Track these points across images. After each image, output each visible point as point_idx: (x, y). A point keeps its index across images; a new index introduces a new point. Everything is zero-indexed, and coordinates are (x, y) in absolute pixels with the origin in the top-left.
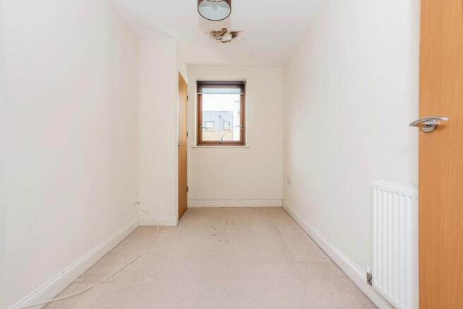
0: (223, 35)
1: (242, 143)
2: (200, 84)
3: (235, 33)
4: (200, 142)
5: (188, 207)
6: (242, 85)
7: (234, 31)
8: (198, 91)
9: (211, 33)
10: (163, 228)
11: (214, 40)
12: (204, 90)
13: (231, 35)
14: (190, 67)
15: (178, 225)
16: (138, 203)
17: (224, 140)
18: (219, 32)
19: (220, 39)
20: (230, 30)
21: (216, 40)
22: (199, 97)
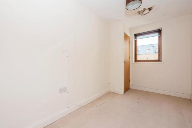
0: (144, 12)
1: (159, 60)
2: (136, 35)
3: (151, 8)
4: (136, 61)
5: (130, 88)
6: (159, 31)
7: (149, 7)
8: (135, 39)
9: (137, 13)
10: (117, 94)
11: (140, 15)
12: (138, 37)
13: (149, 10)
14: (131, 29)
15: (124, 94)
16: (110, 83)
17: (148, 59)
18: (142, 11)
19: (143, 14)
20: (147, 8)
21: (141, 15)
22: (136, 41)
